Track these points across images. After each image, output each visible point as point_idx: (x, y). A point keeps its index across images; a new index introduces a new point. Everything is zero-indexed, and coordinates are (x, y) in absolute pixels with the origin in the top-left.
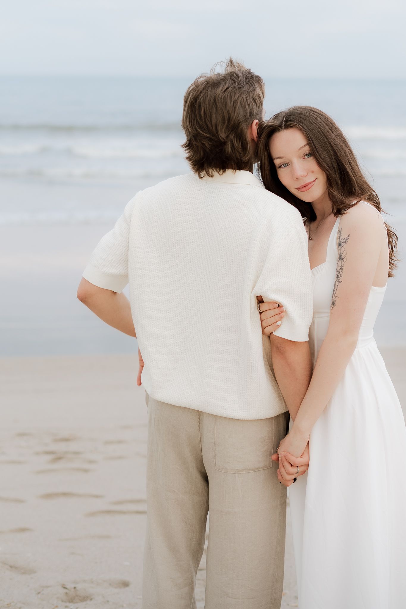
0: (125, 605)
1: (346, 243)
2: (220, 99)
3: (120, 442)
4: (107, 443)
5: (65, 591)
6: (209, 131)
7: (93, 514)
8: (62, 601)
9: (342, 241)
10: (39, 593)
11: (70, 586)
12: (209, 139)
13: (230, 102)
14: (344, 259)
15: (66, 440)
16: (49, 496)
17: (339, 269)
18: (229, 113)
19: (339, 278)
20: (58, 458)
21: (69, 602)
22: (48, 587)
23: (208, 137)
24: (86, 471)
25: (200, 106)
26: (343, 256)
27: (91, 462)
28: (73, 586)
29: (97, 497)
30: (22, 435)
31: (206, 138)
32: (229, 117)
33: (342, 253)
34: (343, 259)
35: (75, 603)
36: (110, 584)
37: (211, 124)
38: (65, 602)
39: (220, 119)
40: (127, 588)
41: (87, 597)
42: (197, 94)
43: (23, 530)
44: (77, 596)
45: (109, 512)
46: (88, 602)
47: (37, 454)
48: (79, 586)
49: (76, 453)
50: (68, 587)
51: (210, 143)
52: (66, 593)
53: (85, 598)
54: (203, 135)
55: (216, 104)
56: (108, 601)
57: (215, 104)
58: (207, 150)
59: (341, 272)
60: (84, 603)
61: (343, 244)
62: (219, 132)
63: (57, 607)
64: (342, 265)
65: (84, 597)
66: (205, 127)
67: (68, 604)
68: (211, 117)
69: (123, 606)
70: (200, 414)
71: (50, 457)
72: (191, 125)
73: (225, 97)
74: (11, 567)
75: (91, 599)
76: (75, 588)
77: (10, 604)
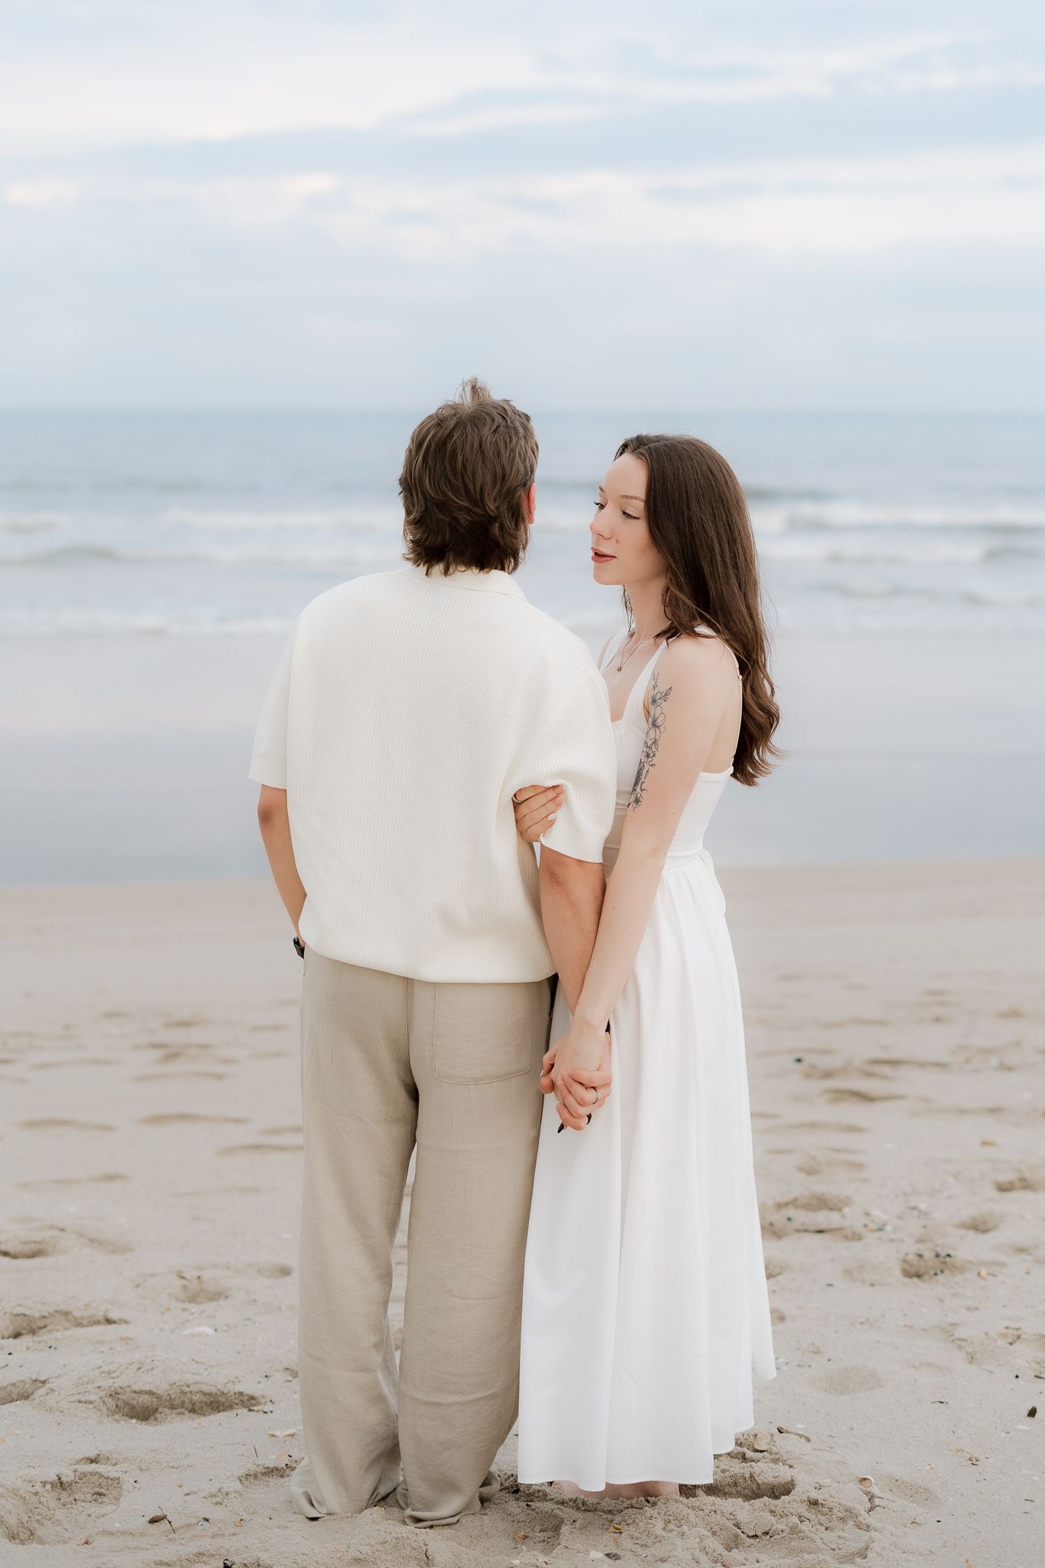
0: (284, 1308)
1: (665, 701)
2: (488, 443)
3: (277, 1028)
4: (255, 1029)
5: (184, 1282)
6: (469, 496)
7: (230, 1151)
8: (178, 1300)
9: (659, 696)
10: (138, 1286)
11: (191, 1274)
12: (468, 511)
13: (506, 450)
14: (662, 729)
15: (185, 1024)
16: (157, 1120)
17: (650, 743)
18: (503, 468)
19: (649, 759)
20: (172, 1054)
21: (190, 1301)
22: (153, 1275)
23: (466, 508)
24: (219, 1077)
25: (454, 454)
26: (659, 722)
27: (228, 1061)
28: (196, 1273)
29: (237, 1121)
30: (111, 1015)
31: (462, 509)
32: (504, 476)
33: (657, 716)
34: (658, 727)
35: (199, 1303)
36: (259, 1271)
37: (474, 486)
38: (183, 1301)
39: (489, 477)
40: (287, 1279)
41: (220, 1293)
42: (445, 434)
43: (111, 1178)
44: (202, 1290)
45: (257, 1147)
46: (222, 1302)
47: (137, 1047)
48: (206, 1275)
49: (204, 1047)
50: (186, 1276)
51: (470, 519)
52: (185, 1287)
53: (216, 1296)
54: (457, 503)
55: (483, 452)
56: (255, 1301)
57: (481, 452)
58: (462, 530)
59: (654, 749)
60: (215, 1303)
61: (659, 701)
62: (487, 499)
63: (168, 1309)
64: (657, 737)
65: (215, 1294)
66: (462, 490)
67: (187, 1305)
68: (474, 474)
69: (280, 1310)
70: (408, 983)
71: (159, 1053)
72: (434, 486)
73: (496, 441)
74: (91, 1240)
75: (227, 1297)
76: (199, 1277)
77: (89, 1304)
